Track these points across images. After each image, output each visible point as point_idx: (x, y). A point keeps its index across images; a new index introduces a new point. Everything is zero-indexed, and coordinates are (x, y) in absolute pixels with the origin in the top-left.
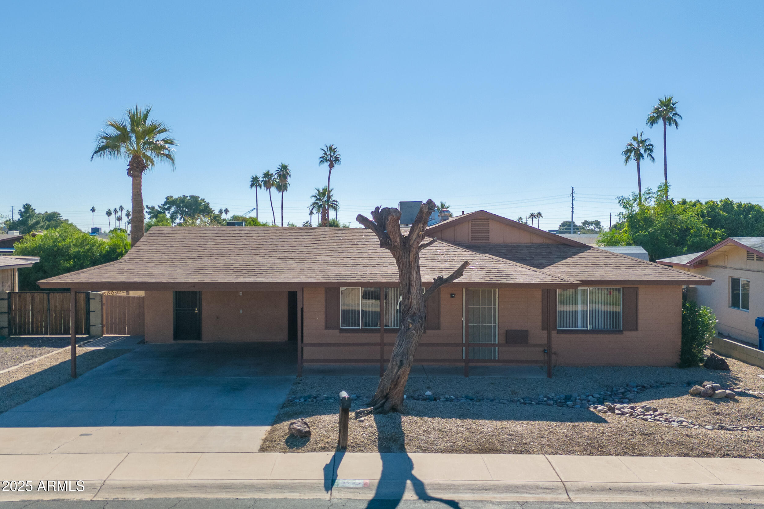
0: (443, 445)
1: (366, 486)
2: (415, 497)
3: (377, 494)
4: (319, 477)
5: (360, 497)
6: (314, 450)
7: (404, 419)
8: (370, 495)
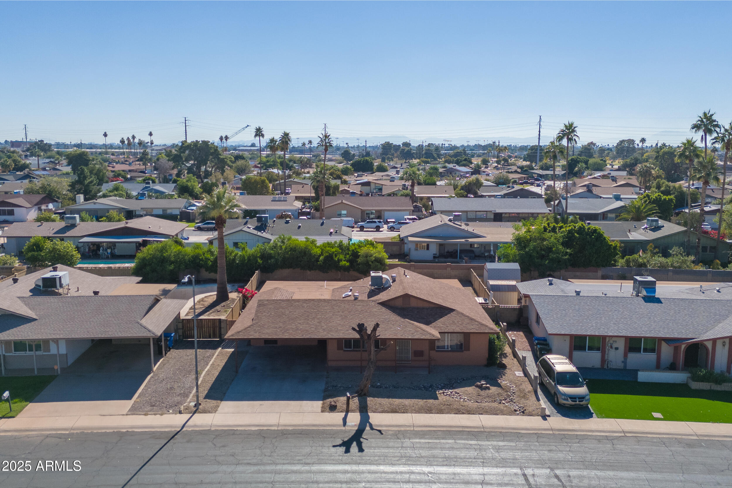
0: (380, 410)
1: (355, 425)
2: (369, 429)
3: (358, 428)
4: (341, 422)
5: (353, 429)
6: (338, 412)
7: (368, 399)
8: (356, 428)
